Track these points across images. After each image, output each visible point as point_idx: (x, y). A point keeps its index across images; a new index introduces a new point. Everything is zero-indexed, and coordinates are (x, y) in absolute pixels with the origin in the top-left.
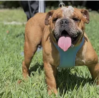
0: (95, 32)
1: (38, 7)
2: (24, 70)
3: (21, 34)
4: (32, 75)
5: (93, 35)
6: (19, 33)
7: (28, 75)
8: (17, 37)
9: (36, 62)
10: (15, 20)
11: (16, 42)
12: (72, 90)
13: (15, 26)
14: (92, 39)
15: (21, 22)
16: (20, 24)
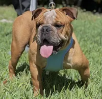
0: (88, 33)
1: (30, 5)
2: (11, 70)
3: (10, 33)
4: (18, 75)
5: (86, 36)
6: (9, 31)
7: (14, 75)
8: (6, 35)
9: (24, 62)
10: (6, 18)
11: (5, 40)
12: (60, 92)
13: (5, 24)
14: (84, 40)
15: (12, 20)
16: (10, 22)
